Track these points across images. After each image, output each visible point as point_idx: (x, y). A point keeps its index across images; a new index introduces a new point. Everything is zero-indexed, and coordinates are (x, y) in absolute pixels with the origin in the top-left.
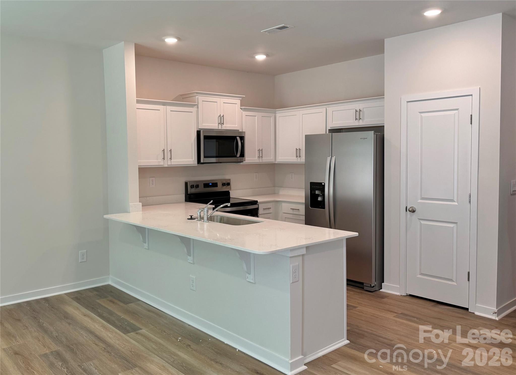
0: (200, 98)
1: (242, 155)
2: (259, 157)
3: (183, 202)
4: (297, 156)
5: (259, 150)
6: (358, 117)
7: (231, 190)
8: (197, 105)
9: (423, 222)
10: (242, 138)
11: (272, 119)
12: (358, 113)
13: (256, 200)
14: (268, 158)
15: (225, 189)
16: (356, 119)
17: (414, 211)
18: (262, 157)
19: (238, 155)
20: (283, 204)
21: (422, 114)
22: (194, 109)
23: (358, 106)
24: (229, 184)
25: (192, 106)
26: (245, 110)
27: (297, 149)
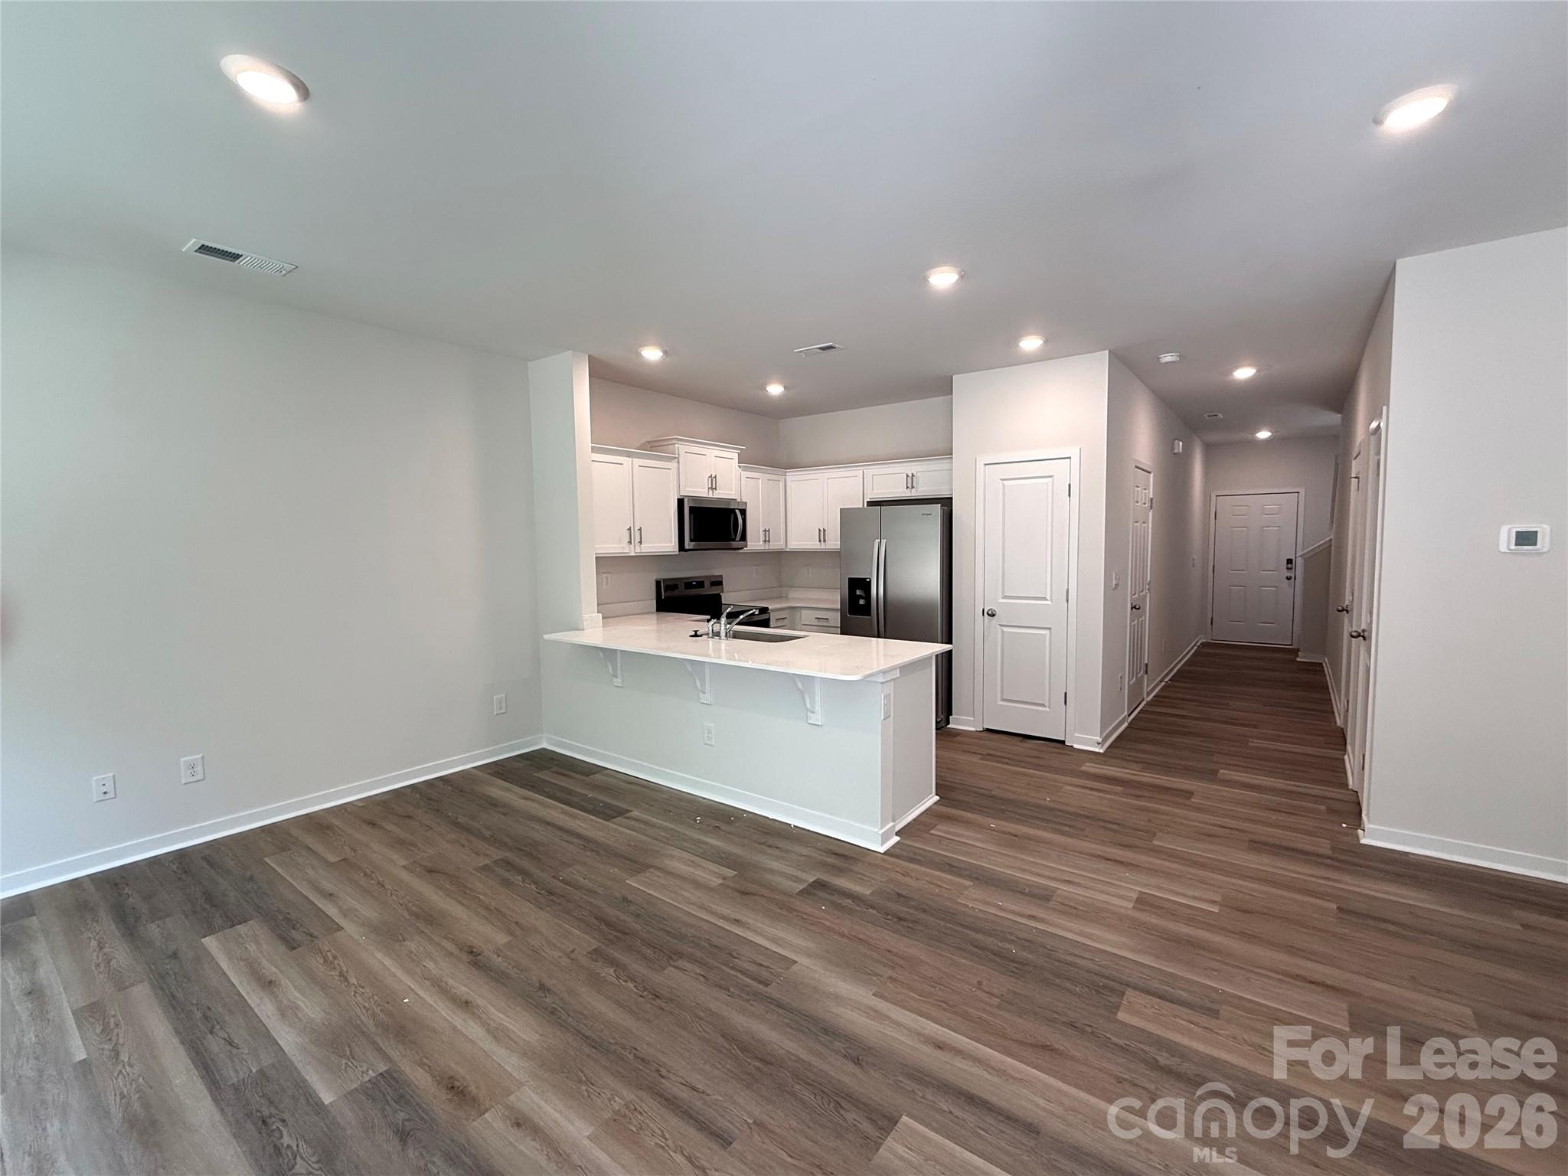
0: (682, 448)
1: (744, 538)
2: (765, 541)
3: (653, 613)
4: (820, 541)
5: (765, 531)
6: (909, 485)
7: (723, 592)
8: (678, 458)
9: (1005, 629)
10: (743, 512)
11: (781, 484)
12: (909, 479)
13: (766, 606)
14: (776, 544)
15: (714, 591)
16: (907, 487)
17: (994, 615)
18: (769, 541)
19: (738, 538)
20: (804, 612)
21: (1005, 482)
22: (673, 465)
23: (911, 468)
24: (720, 583)
25: (670, 459)
26: (745, 469)
27: (820, 530)
